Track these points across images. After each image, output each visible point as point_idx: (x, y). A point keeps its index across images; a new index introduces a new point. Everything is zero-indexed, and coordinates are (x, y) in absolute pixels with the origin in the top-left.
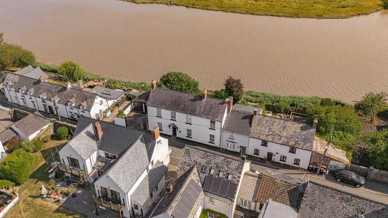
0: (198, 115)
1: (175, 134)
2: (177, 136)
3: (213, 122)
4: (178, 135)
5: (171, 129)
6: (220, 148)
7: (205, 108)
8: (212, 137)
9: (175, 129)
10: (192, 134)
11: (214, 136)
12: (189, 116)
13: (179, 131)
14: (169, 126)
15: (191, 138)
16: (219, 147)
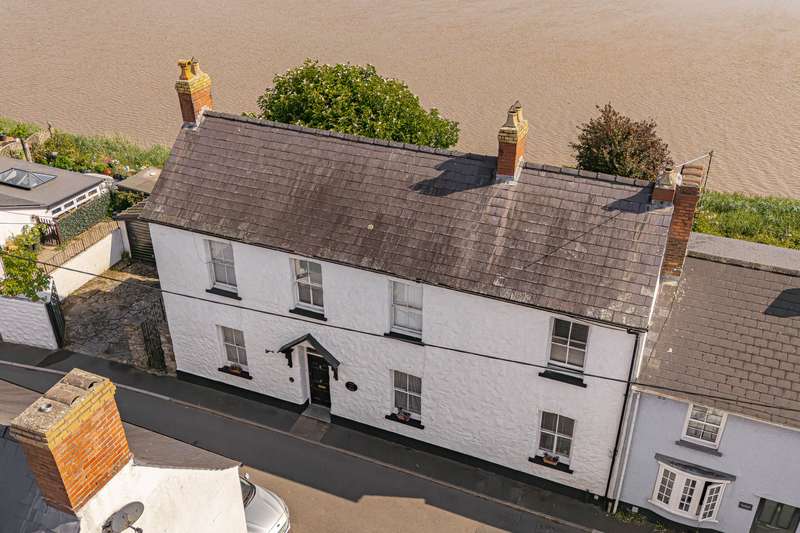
0: (473, 285)
1: (320, 395)
2: (335, 410)
3: (570, 334)
4: (342, 403)
5: (299, 369)
6: (604, 501)
7: (514, 236)
8: (557, 429)
9: (321, 367)
10: (424, 401)
11: (568, 425)
12: (411, 290)
13: (344, 378)
14: (287, 351)
15: (417, 424)
16: (599, 491)
